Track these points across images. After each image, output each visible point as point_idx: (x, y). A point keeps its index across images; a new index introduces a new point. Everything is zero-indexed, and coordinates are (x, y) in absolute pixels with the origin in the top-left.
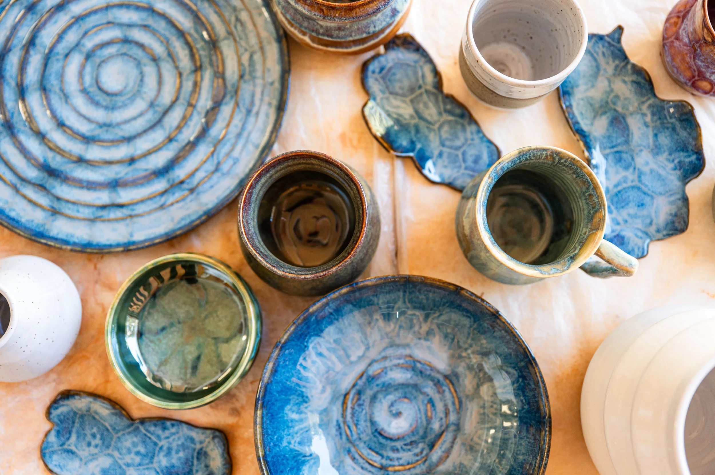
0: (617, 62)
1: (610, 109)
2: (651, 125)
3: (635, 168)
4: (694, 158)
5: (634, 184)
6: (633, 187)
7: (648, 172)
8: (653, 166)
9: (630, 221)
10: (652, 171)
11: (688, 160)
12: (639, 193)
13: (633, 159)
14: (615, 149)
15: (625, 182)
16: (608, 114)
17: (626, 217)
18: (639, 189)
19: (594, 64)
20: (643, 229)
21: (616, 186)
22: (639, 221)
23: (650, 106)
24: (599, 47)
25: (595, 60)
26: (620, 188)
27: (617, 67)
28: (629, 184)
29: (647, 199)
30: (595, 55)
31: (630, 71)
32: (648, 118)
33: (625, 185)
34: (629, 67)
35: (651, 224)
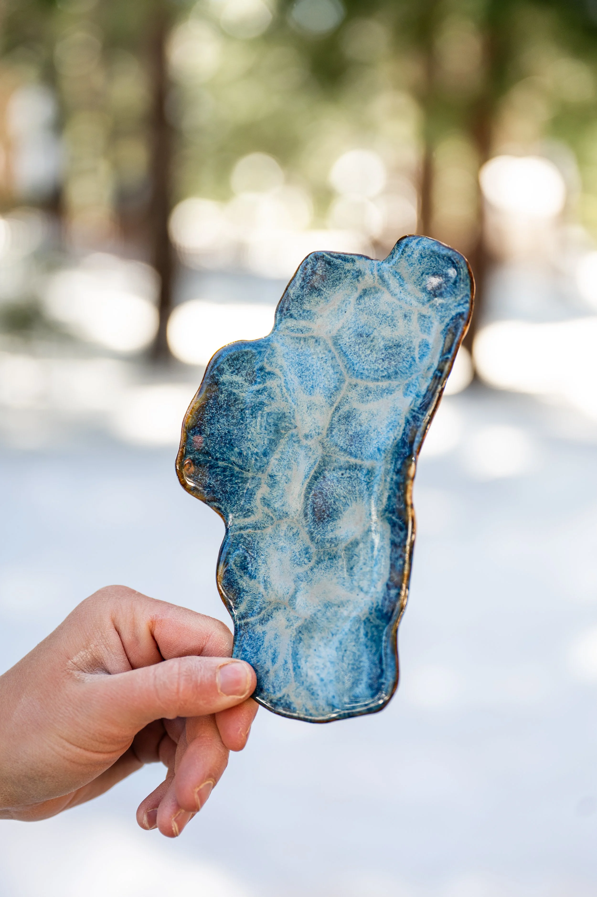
0: (259, 629)
1: (320, 544)
2: (264, 477)
3: (337, 409)
4: (225, 378)
5: (354, 381)
6: (360, 375)
7: (317, 390)
8: (303, 398)
9: (399, 314)
10: (311, 390)
11: (238, 379)
12: (355, 359)
13: (331, 429)
14: (353, 460)
15: (368, 391)
16: (330, 536)
17: (401, 323)
18: (350, 367)
19: (302, 650)
20: (384, 289)
21: (389, 391)
22: (383, 308)
23: (248, 513)
24: (277, 676)
25: (295, 655)
26: (384, 384)
27: (263, 621)
28: (362, 383)
29: (346, 340)
30: (290, 666)
31: (247, 598)
32: (263, 491)
33: (372, 385)
34: (243, 608)
35: (365, 292)
